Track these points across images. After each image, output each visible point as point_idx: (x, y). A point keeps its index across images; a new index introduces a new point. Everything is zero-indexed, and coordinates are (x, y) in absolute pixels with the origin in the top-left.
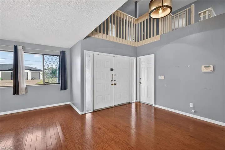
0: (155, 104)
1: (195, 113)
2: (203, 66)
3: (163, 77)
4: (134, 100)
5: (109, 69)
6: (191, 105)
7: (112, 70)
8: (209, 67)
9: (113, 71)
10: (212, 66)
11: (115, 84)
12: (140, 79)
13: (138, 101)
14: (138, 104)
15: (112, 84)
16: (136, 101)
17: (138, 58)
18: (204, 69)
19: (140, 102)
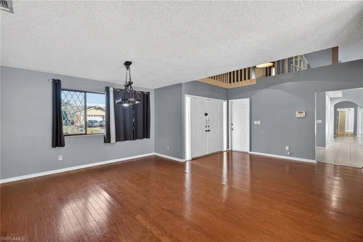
0: (250, 151)
1: (291, 155)
2: (297, 112)
3: (259, 122)
4: (225, 149)
5: (204, 114)
6: (287, 148)
7: (206, 114)
8: (302, 112)
9: (207, 116)
10: (304, 112)
11: (209, 131)
12: (232, 124)
13: (230, 149)
14: (230, 153)
15: (206, 131)
16: (228, 150)
17: (230, 101)
18: (298, 115)
19: (231, 151)
